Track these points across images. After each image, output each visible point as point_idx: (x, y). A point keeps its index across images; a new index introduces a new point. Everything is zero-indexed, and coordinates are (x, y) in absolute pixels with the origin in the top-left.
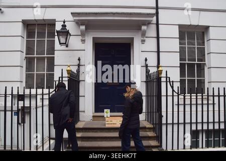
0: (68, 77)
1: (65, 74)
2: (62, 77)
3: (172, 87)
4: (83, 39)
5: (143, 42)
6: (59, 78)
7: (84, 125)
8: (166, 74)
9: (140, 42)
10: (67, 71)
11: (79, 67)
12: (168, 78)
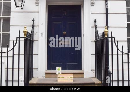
0: (25, 37)
1: (22, 35)
2: (19, 38)
3: (117, 46)
4: (37, 2)
5: (92, 4)
6: (17, 38)
7: (38, 81)
8: (112, 35)
9: (90, 5)
10: (24, 32)
11: (33, 27)
12: (113, 39)
